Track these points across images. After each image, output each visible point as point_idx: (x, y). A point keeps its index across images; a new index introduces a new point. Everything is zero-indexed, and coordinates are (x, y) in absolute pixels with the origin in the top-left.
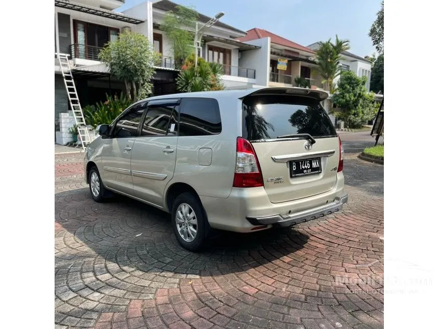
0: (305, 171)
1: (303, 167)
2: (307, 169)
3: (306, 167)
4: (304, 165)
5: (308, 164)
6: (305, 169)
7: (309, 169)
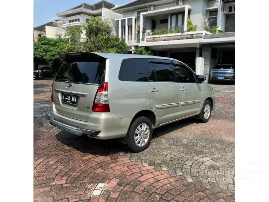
0: (67, 101)
1: (67, 99)
2: (69, 101)
3: (68, 99)
4: (67, 98)
5: (70, 98)
6: (68, 100)
7: (70, 101)
